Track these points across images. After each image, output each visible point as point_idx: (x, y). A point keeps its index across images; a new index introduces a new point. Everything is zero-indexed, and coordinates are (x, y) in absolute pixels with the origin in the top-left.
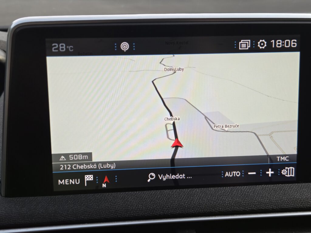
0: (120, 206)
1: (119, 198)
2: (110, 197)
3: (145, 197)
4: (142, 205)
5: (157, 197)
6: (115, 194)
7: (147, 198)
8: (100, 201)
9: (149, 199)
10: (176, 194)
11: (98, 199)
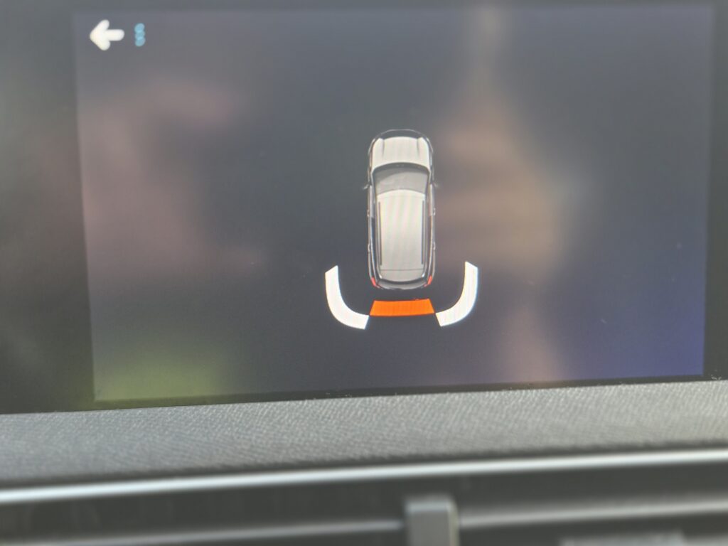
0: (261, 435)
1: (261, 416)
2: (235, 413)
3: (326, 414)
4: (317, 432)
5: (356, 414)
6: (250, 407)
7: (330, 416)
8: (211, 424)
9: (334, 418)
10: (402, 408)
11: (206, 420)
